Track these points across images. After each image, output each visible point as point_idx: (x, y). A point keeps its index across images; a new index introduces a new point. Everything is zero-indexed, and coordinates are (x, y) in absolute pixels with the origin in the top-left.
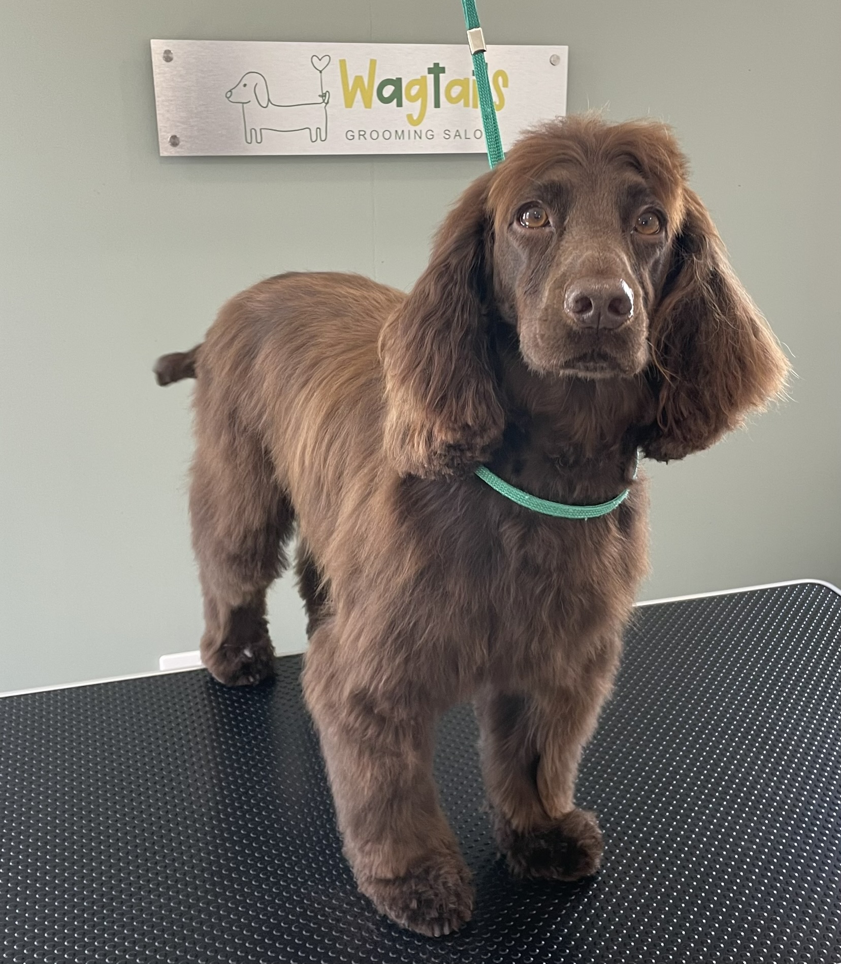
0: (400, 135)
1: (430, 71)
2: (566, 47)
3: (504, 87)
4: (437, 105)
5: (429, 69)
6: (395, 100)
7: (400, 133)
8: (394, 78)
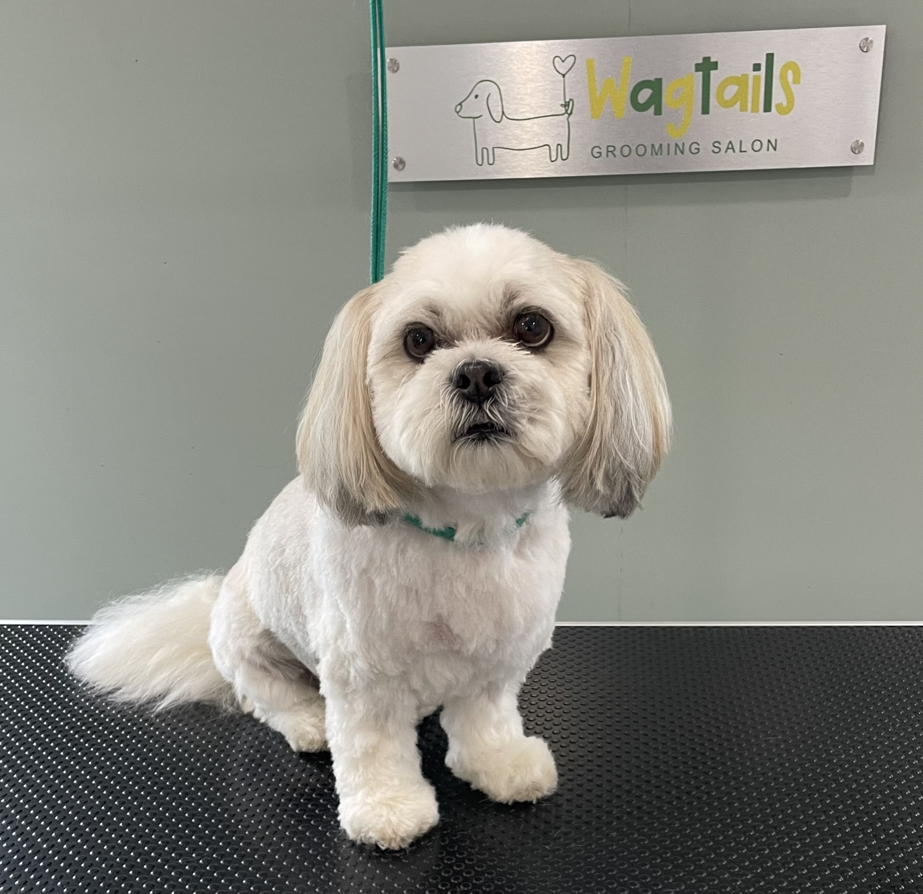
0: (657, 150)
1: (698, 67)
2: (884, 27)
3: (794, 83)
4: (705, 110)
5: (697, 65)
6: (653, 107)
7: (657, 147)
8: (653, 80)
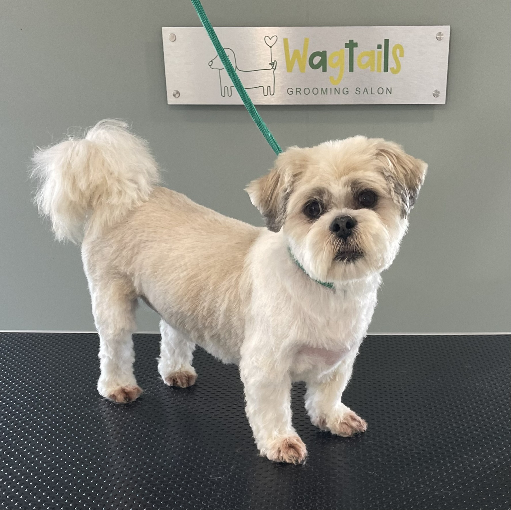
0: (324, 91)
1: (347, 46)
2: (448, 27)
3: (400, 56)
4: (351, 70)
5: (346, 44)
6: (322, 66)
7: (324, 90)
8: (321, 51)
